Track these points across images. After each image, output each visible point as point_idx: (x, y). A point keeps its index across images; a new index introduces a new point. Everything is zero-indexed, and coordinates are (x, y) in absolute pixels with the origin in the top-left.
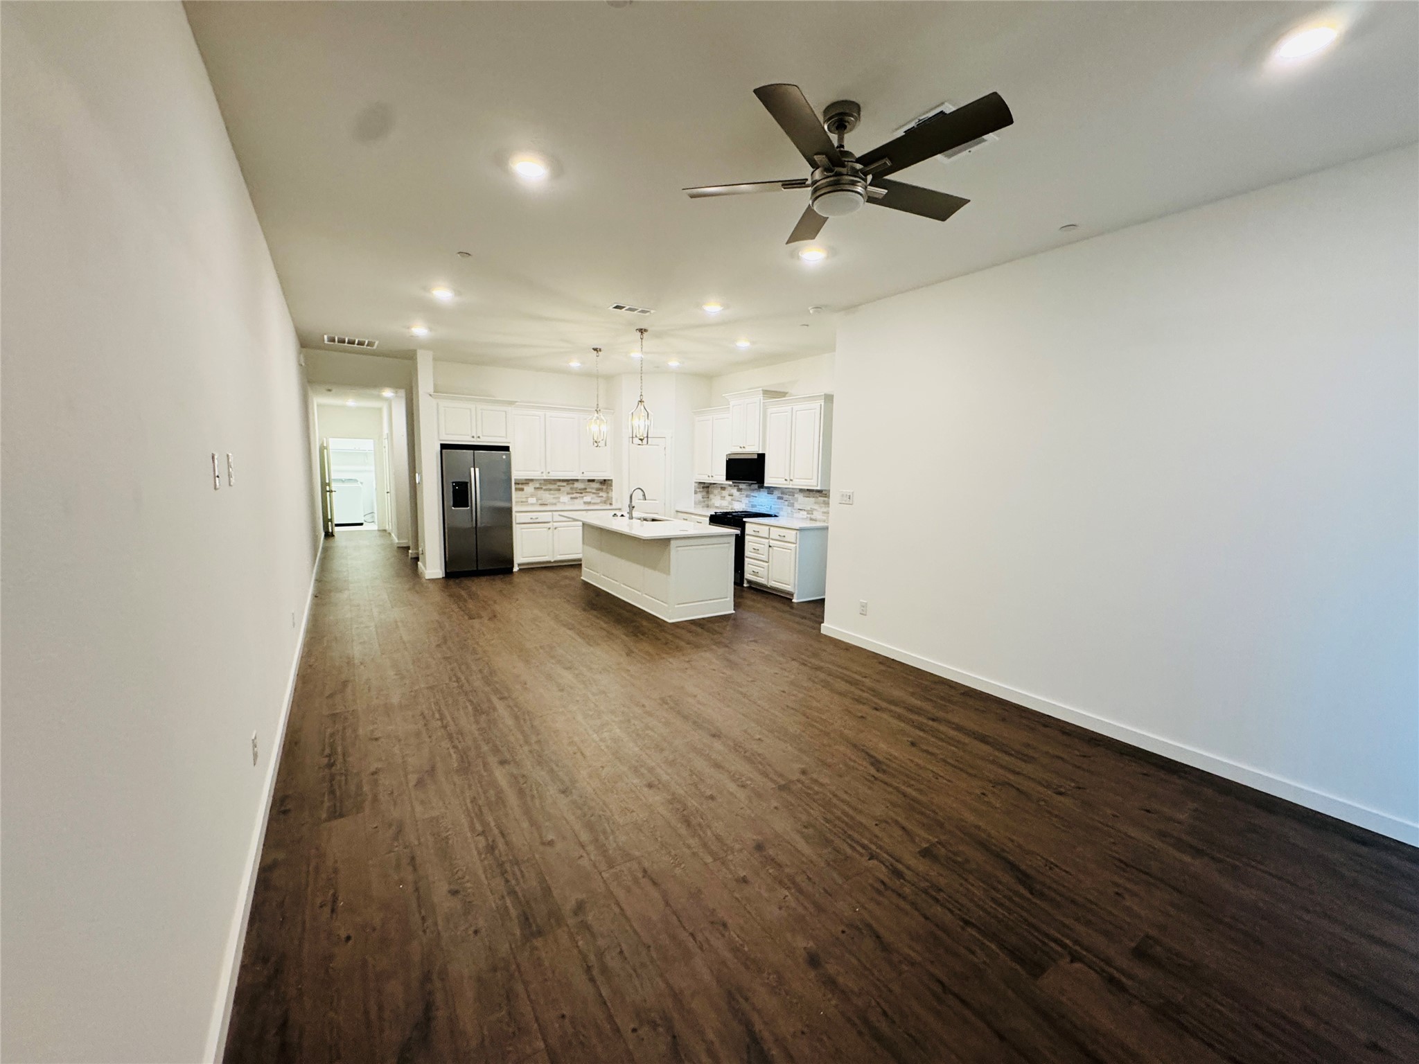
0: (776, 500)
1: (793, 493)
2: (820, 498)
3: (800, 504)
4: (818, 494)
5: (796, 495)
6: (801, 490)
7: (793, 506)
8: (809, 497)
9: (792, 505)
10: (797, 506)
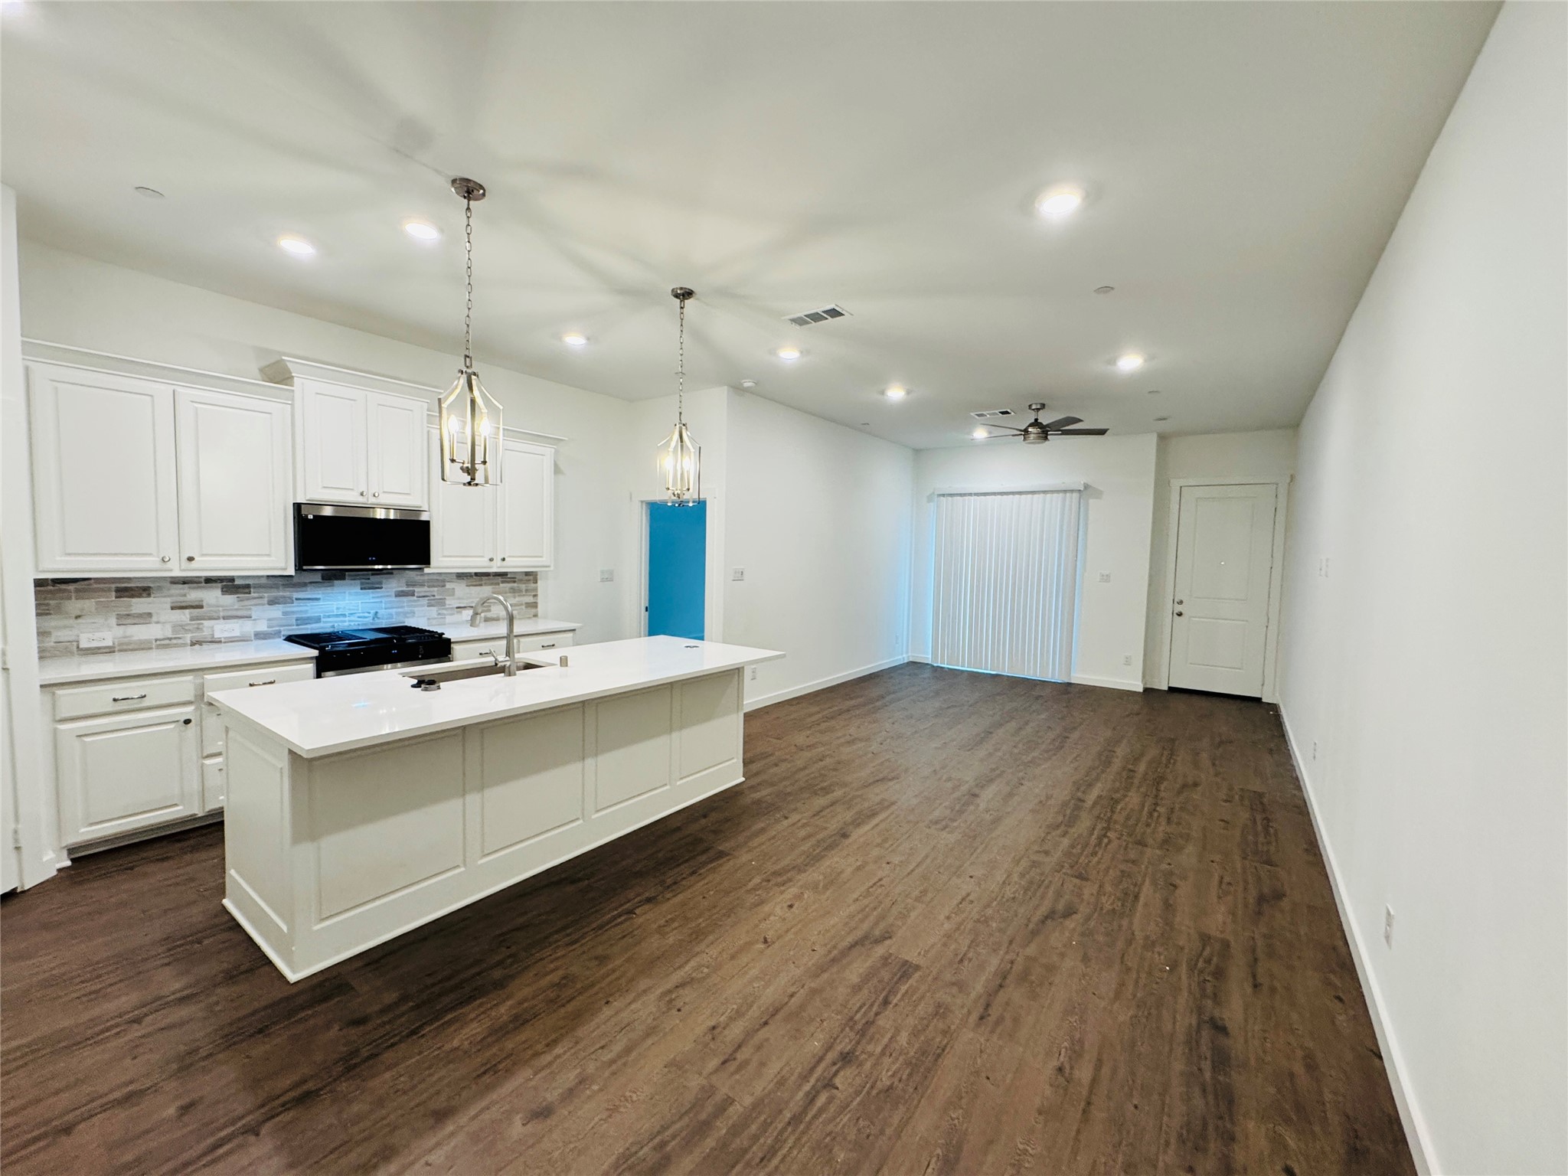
0: (394, 599)
1: (444, 581)
2: (501, 585)
3: (459, 599)
4: (500, 579)
5: (448, 586)
6: (460, 576)
7: (444, 604)
8: (481, 585)
9: (441, 603)
10: (452, 602)
